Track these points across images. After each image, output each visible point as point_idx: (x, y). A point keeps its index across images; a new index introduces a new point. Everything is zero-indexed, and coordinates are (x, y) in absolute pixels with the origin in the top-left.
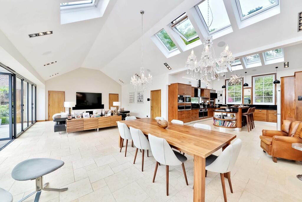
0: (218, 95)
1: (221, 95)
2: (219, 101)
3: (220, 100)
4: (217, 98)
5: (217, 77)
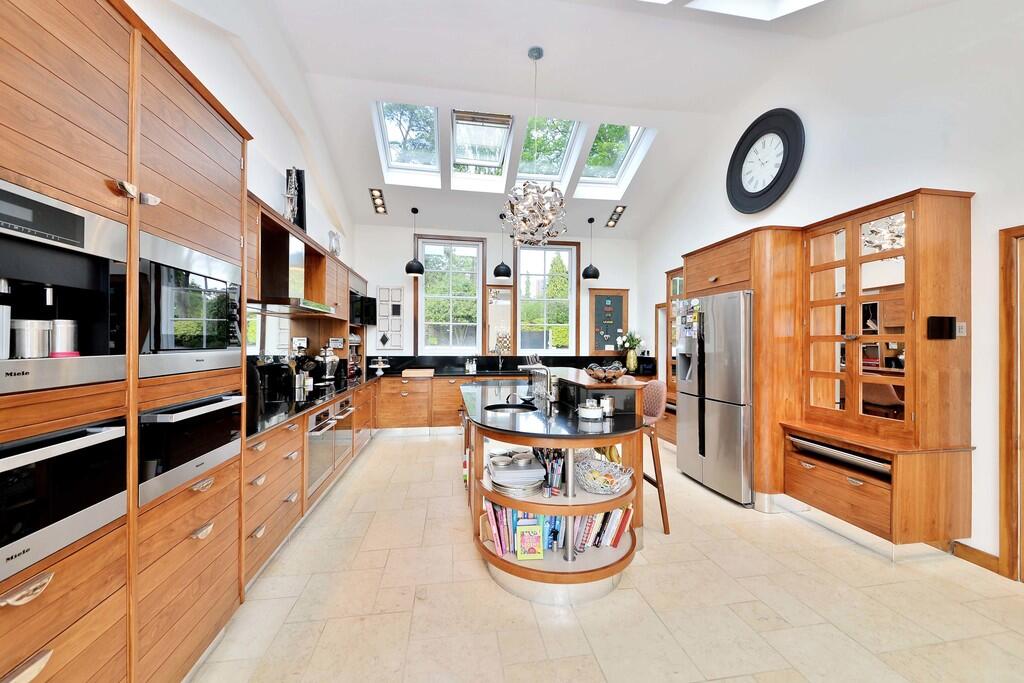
0: (383, 310)
1: (396, 310)
2: (384, 340)
3: (388, 336)
4: (375, 323)
5: (381, 209)
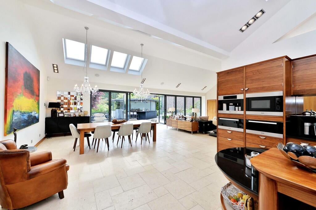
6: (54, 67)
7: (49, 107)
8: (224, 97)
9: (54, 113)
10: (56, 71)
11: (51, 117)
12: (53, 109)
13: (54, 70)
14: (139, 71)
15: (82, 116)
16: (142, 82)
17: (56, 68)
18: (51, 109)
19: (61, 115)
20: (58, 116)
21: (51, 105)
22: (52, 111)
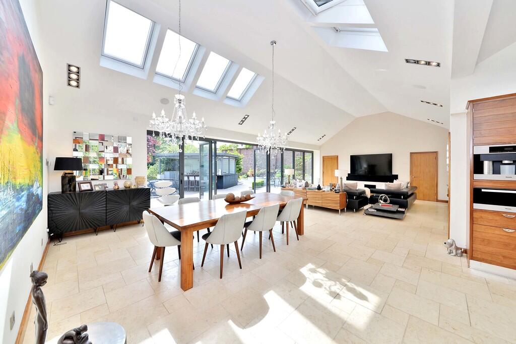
6: (70, 72)
7: (55, 169)
8: (490, 148)
9: (68, 182)
10: (74, 83)
11: (63, 192)
12: (66, 174)
13: (70, 79)
14: (239, 101)
15: (133, 187)
16: (241, 123)
17: (74, 76)
18: (61, 173)
19: (85, 187)
20: (77, 189)
21: (61, 163)
22: (63, 178)
